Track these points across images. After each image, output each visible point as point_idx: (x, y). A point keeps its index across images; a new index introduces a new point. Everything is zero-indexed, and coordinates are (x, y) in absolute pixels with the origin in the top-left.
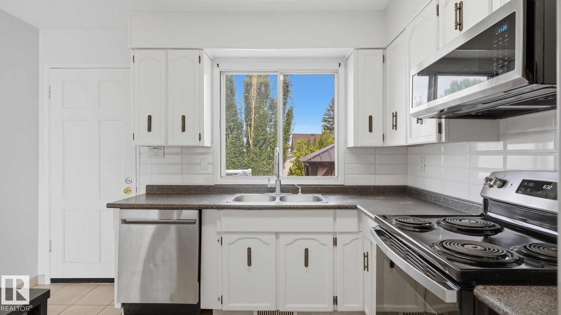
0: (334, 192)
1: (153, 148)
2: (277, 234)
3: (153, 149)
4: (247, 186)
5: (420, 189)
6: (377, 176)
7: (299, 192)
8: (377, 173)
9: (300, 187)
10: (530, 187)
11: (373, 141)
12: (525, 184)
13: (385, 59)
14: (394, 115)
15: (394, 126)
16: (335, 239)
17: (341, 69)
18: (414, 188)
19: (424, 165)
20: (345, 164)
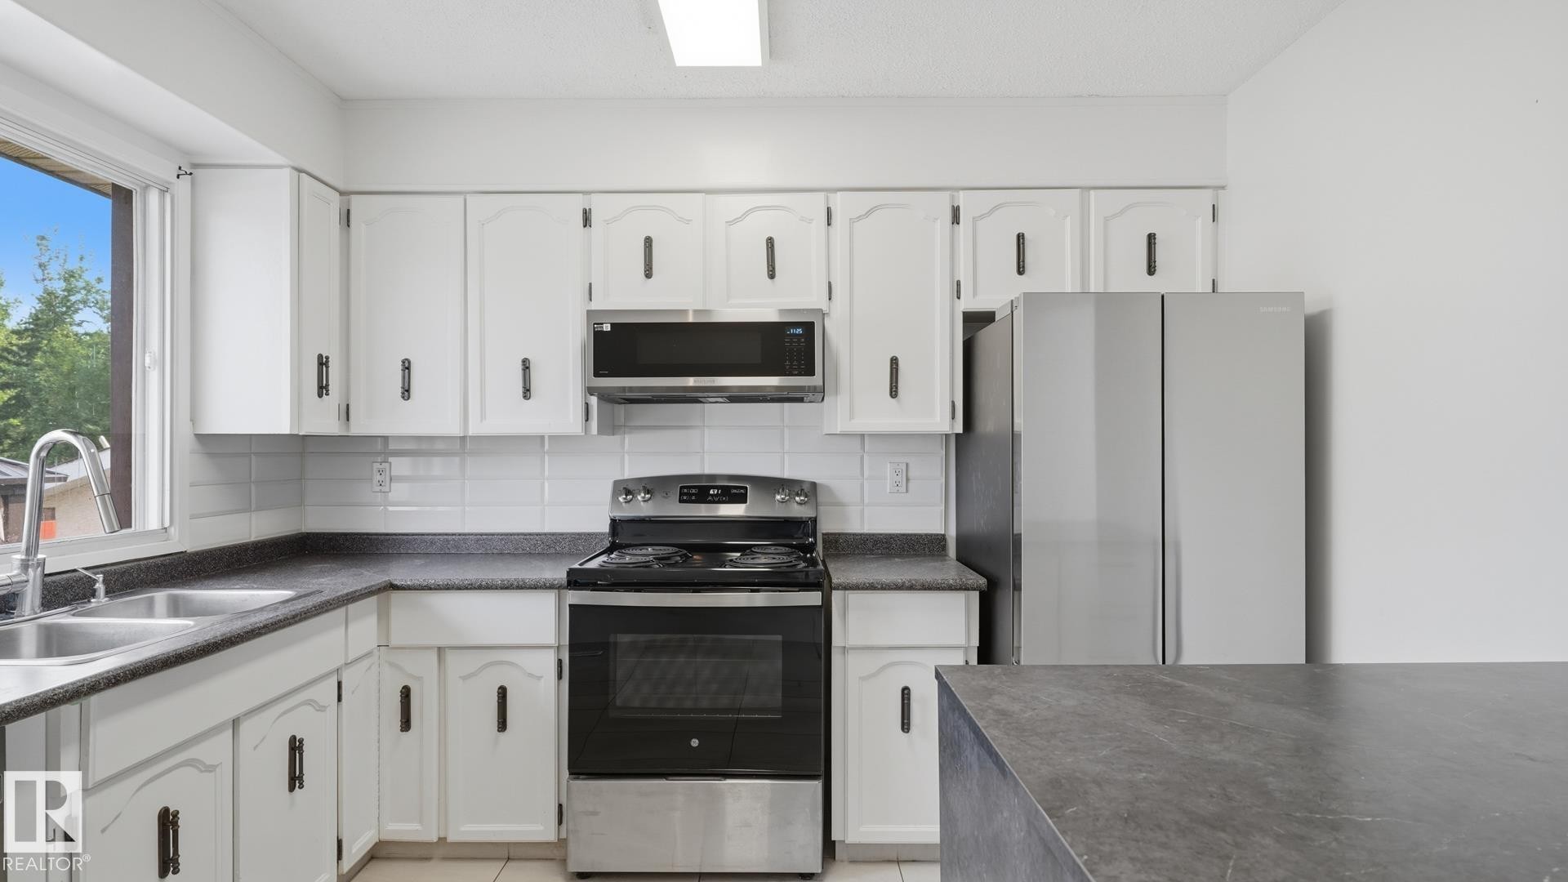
0: (172, 577)
2: (236, 723)
5: (368, 534)
6: (254, 515)
7: (93, 594)
8: (253, 507)
9: (100, 577)
10: (693, 494)
11: (323, 421)
12: (685, 491)
13: (347, 218)
14: (407, 366)
15: (406, 392)
16: (339, 684)
17: (183, 186)
18: (345, 535)
19: (388, 479)
20: (192, 485)
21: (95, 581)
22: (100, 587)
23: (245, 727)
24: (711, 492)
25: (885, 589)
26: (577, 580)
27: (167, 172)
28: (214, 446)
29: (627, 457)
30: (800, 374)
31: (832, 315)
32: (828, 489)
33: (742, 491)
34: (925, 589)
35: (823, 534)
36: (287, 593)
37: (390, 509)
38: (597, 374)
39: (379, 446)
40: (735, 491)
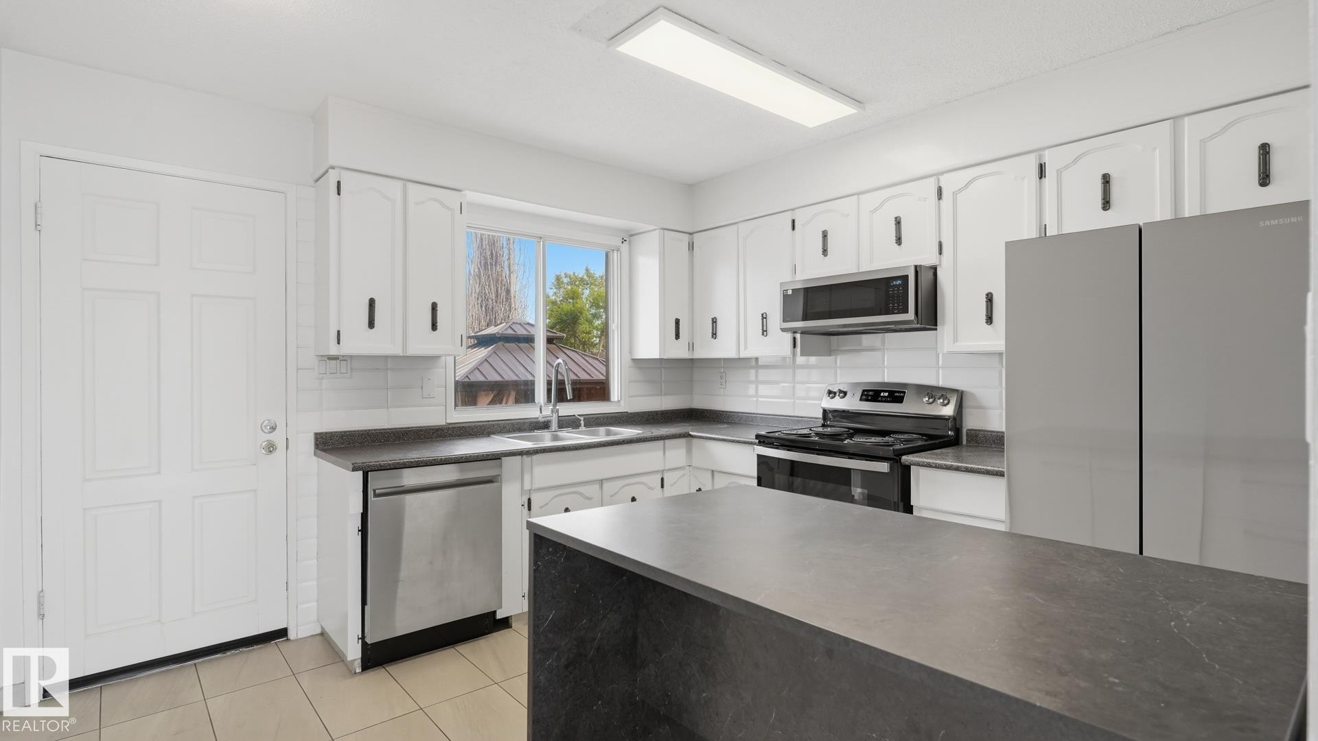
1: (329, 358)
2: (601, 482)
3: (328, 361)
4: (503, 422)
5: (719, 411)
6: (663, 397)
7: (580, 425)
8: (663, 392)
9: (582, 418)
10: (870, 395)
11: (679, 351)
12: (866, 393)
13: (691, 247)
14: (714, 321)
15: (714, 335)
16: (662, 479)
17: (625, 247)
18: (707, 410)
19: (724, 382)
20: (630, 382)
21: (581, 420)
22: (582, 422)
23: (606, 485)
24: (882, 394)
25: (938, 468)
26: (763, 440)
27: (616, 241)
28: (639, 363)
29: (838, 371)
30: (898, 313)
31: (942, 265)
32: (972, 394)
33: (902, 394)
34: (969, 472)
35: (968, 430)
36: (640, 432)
37: (760, 399)
38: (784, 321)
39: (753, 363)
40: (897, 394)
